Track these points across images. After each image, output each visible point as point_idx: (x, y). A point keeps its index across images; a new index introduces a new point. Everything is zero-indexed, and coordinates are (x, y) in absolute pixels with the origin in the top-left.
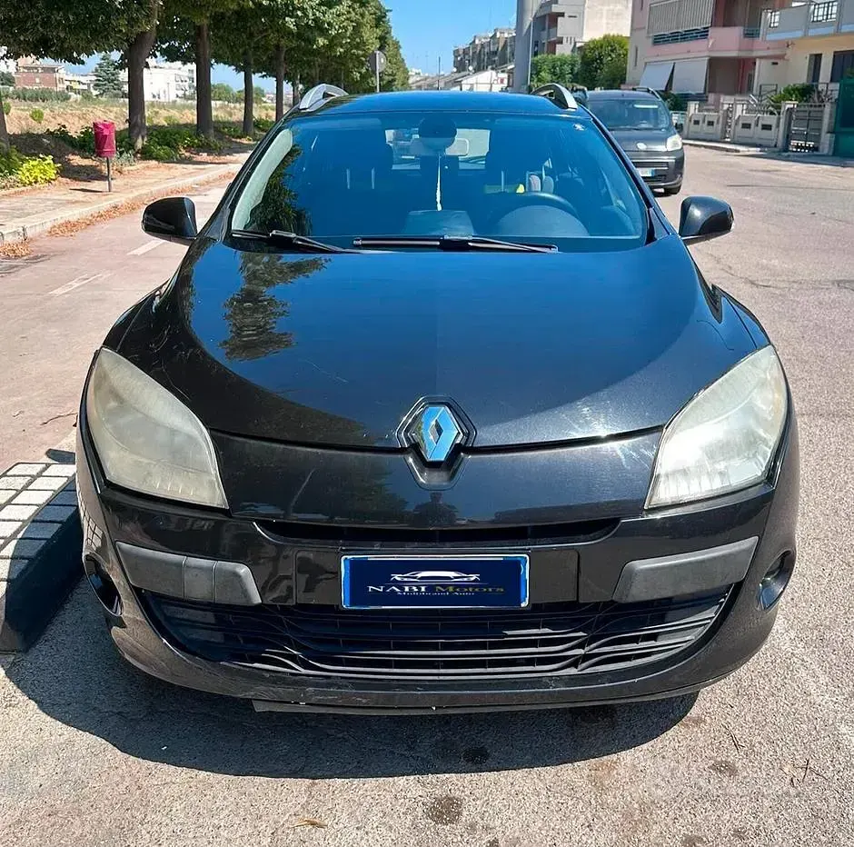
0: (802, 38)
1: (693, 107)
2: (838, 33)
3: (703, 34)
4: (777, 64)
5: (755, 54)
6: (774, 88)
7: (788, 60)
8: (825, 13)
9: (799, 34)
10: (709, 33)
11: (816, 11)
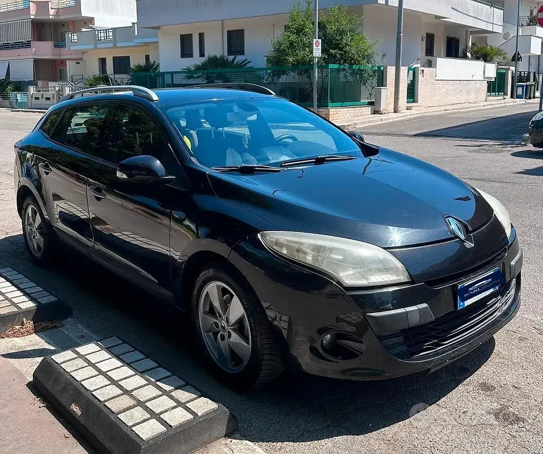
0: (93, 49)
1: (32, 89)
2: (115, 46)
3: (27, 45)
4: (79, 63)
5: (64, 57)
6: (81, 77)
7: (85, 61)
8: (105, 35)
9: (92, 46)
10: (31, 44)
11: (99, 34)
